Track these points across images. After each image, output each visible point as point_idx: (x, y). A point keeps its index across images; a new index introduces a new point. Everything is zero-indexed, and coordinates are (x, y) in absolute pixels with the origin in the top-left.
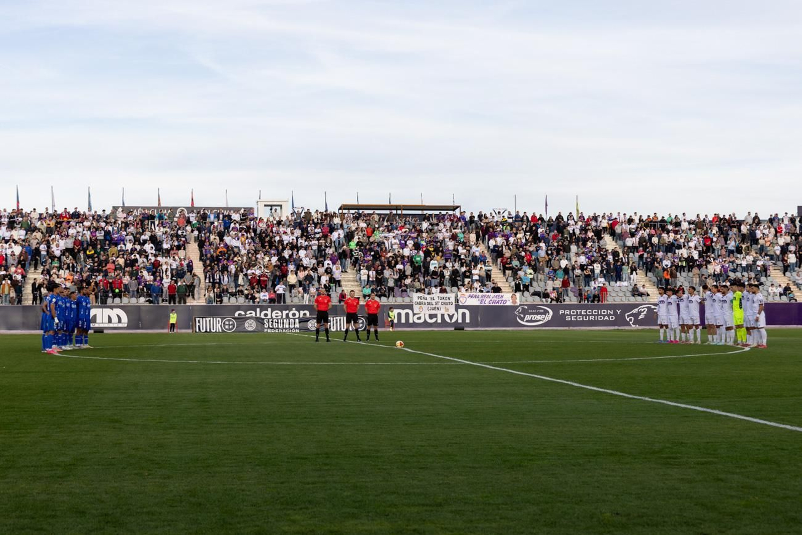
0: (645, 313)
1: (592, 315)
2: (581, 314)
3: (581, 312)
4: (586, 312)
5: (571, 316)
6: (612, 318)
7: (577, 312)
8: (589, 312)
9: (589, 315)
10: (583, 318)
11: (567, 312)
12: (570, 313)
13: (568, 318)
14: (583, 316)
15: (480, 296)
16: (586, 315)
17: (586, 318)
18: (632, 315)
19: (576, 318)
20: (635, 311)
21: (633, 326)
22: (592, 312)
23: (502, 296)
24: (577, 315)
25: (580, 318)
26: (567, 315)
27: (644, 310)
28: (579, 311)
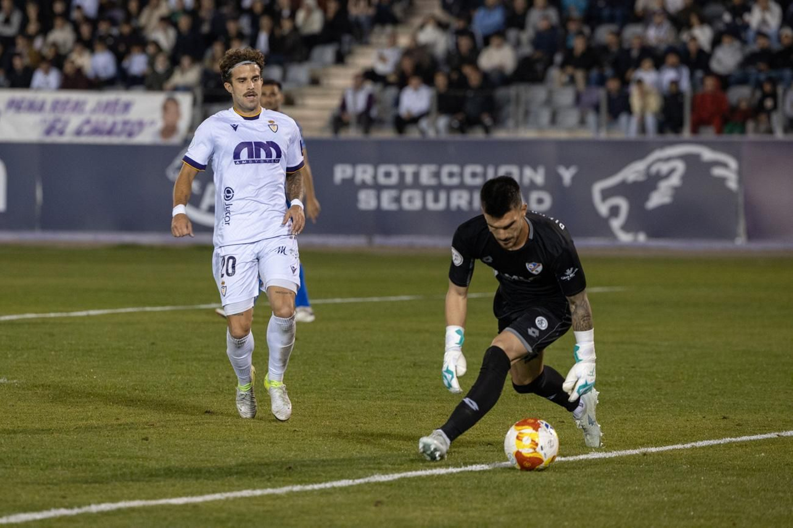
0: (675, 180)
1: (462, 186)
2: (416, 184)
3: (416, 175)
4: (437, 175)
5: (378, 188)
6: (540, 201)
7: (402, 175)
8: (451, 175)
9: (449, 189)
10: (424, 199)
11: (364, 173)
12: (375, 177)
13: (366, 201)
14: (424, 189)
15: (48, 106)
16: (438, 188)
17: (436, 200)
18: (622, 189)
19: (398, 200)
20: (633, 172)
21: (625, 238)
22: (461, 175)
23: (127, 107)
24: (401, 186)
25: (412, 201)
26: (364, 186)
27: (672, 172)
28: (409, 170)
